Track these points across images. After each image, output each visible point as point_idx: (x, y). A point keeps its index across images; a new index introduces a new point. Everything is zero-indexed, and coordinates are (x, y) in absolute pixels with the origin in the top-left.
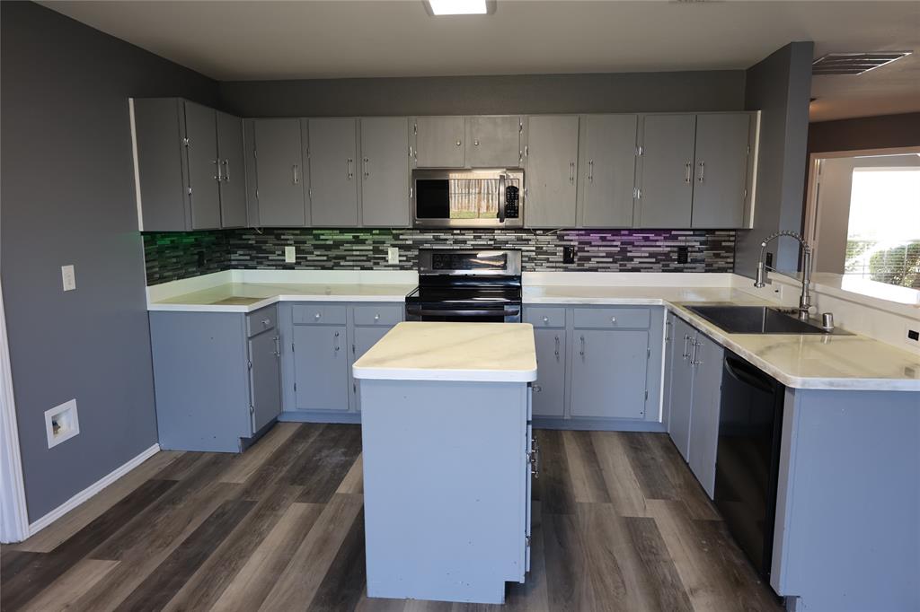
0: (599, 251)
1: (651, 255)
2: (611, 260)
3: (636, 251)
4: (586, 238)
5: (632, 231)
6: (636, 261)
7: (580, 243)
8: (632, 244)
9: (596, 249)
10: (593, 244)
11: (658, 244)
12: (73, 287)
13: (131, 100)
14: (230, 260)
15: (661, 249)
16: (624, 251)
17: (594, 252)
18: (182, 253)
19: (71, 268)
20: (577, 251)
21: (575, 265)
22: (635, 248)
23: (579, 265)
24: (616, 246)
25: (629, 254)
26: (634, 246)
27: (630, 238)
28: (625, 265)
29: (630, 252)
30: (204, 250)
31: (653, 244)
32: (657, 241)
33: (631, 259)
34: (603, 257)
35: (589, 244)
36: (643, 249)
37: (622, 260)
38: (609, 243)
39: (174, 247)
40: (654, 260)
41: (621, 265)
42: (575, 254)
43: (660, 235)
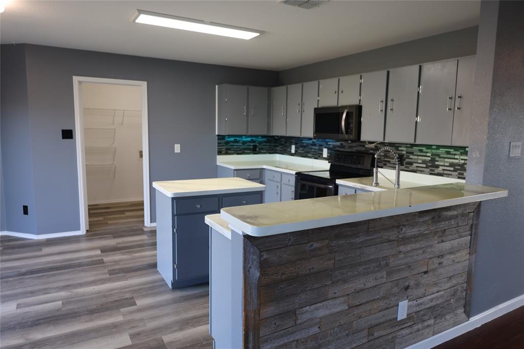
0: (418, 159)
1: (451, 165)
2: (424, 166)
3: (441, 161)
4: (410, 150)
5: (439, 147)
6: (441, 168)
7: (407, 153)
8: (438, 155)
9: (416, 157)
10: (415, 154)
11: (456, 157)
12: (179, 151)
13: (217, 86)
14: (277, 150)
15: (457, 161)
16: (433, 160)
17: (415, 159)
18: (241, 144)
19: (179, 145)
20: (406, 158)
21: (404, 167)
22: (441, 159)
23: (406, 167)
24: (428, 156)
25: (437, 163)
26: (440, 157)
27: (438, 151)
28: (434, 171)
29: (437, 161)
30: (257, 144)
31: (453, 157)
32: (455, 155)
33: (438, 167)
34: (419, 163)
35: (412, 153)
36: (446, 160)
37: (431, 166)
38: (424, 154)
39: (236, 141)
40: (452, 169)
41: (431, 170)
42: (404, 160)
43: (458, 151)
